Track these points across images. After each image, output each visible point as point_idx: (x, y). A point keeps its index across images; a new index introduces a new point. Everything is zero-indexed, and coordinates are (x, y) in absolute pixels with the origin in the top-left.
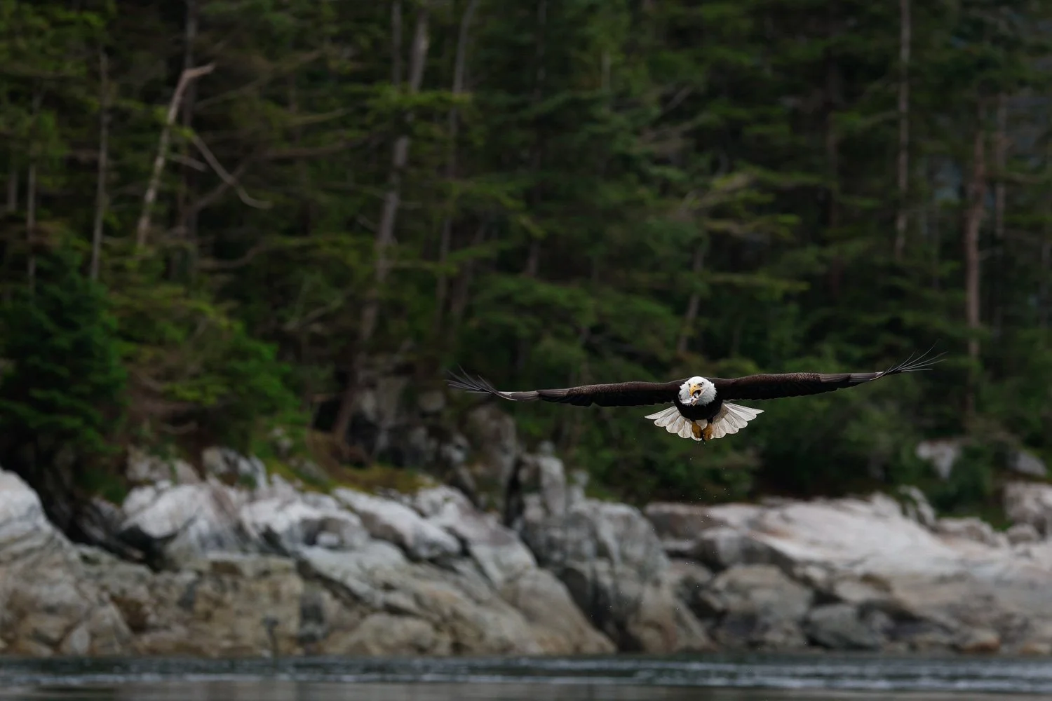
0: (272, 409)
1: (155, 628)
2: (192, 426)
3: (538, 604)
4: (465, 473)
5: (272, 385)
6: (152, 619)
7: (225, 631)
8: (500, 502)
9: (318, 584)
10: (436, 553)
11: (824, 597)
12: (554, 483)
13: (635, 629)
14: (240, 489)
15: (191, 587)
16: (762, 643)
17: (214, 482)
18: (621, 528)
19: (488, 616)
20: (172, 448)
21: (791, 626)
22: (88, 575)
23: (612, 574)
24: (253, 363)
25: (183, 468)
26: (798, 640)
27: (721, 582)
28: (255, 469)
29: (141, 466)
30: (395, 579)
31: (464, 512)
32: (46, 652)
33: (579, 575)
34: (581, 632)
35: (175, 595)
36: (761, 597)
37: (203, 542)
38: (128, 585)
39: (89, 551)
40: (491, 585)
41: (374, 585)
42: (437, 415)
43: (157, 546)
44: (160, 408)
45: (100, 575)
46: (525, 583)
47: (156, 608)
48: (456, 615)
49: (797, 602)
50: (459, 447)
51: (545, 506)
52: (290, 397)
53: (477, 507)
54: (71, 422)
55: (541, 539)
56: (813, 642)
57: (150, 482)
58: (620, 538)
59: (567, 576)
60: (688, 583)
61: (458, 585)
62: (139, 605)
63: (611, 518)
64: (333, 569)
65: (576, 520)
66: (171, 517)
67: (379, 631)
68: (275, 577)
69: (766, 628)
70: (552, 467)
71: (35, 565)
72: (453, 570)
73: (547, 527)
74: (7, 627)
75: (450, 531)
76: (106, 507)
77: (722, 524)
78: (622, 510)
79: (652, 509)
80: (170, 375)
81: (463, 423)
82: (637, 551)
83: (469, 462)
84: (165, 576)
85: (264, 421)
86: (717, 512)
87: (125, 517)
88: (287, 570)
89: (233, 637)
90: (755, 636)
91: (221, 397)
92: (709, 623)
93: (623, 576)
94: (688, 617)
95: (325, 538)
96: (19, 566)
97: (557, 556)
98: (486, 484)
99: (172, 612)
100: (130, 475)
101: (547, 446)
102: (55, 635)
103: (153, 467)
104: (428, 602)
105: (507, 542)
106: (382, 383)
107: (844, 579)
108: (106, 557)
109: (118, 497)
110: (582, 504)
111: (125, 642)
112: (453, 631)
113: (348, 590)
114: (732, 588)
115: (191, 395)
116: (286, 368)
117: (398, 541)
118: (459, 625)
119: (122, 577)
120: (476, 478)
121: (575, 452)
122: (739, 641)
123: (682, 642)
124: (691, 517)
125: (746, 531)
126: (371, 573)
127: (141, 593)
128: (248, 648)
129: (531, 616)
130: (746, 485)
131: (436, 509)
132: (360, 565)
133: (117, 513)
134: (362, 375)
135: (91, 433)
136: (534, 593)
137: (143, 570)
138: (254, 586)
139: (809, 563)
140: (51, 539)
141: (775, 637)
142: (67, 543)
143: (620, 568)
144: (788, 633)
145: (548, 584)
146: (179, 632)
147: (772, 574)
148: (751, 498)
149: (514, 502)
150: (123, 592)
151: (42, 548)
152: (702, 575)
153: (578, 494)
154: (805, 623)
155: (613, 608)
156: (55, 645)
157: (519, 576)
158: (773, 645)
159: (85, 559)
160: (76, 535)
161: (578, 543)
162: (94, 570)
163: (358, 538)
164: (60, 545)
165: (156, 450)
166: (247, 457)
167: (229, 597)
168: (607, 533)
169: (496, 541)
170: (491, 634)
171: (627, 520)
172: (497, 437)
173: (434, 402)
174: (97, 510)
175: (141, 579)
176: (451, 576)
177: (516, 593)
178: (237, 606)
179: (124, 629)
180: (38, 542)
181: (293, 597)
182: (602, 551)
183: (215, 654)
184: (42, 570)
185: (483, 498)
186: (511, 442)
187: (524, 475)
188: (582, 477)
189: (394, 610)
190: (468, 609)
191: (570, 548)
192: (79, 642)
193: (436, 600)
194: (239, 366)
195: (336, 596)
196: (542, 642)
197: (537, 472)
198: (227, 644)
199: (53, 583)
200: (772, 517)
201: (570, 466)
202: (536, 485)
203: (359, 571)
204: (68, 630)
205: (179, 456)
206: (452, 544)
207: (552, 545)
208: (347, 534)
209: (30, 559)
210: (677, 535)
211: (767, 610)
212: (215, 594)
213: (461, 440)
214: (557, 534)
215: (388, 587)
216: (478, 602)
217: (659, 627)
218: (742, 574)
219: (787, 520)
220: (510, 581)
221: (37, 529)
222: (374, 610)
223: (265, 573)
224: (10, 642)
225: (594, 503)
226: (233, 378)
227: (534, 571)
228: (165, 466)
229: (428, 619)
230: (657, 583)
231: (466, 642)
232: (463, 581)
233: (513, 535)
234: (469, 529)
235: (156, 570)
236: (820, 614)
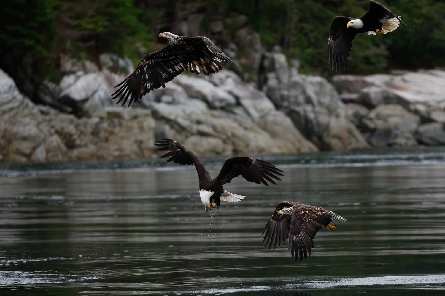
0: (133, 33)
1: (79, 146)
2: (92, 43)
3: (277, 129)
4: (236, 62)
5: (133, 20)
6: (78, 142)
7: (116, 147)
8: (255, 77)
9: (163, 122)
10: (224, 104)
11: (426, 120)
12: (282, 67)
13: (327, 139)
14: (120, 75)
15: (97, 125)
16: (395, 144)
17: (106, 71)
18: (317, 88)
19: (251, 135)
20: (83, 55)
21: (409, 135)
22: (44, 121)
23: (314, 112)
24: (121, 9)
25: (89, 65)
26: (412, 142)
27: (372, 114)
28: (127, 64)
29: (67, 65)
30: (202, 118)
31: (237, 83)
32: (24, 160)
33: (297, 113)
34: (300, 142)
35: (89, 130)
36: (393, 121)
37: (103, 102)
38: (64, 125)
39: (44, 108)
40: (253, 120)
41: (192, 121)
42: (220, 33)
43: (79, 105)
44: (75, 33)
45: (50, 120)
46: (270, 118)
47: (79, 136)
48: (234, 135)
49: (412, 122)
50: (232, 50)
51: (278, 78)
52: (142, 26)
53: (244, 80)
54: (29, 42)
55: (277, 95)
56: (420, 142)
57: (72, 72)
58: (317, 94)
59: (292, 114)
60: (356, 115)
61: (235, 120)
62: (71, 135)
63: (312, 83)
64: (170, 114)
65: (294, 85)
66: (85, 90)
67: (195, 145)
68: (141, 119)
69: (396, 136)
70: (280, 58)
71: (15, 115)
72: (233, 113)
73: (280, 89)
74: (3, 148)
75: (230, 93)
76: (51, 86)
77: (372, 84)
78: (317, 79)
79: (336, 78)
80: (78, 17)
81: (233, 37)
82: (326, 100)
83: (238, 57)
84: (83, 120)
85: (130, 39)
86: (369, 79)
87: (61, 91)
88: (146, 115)
89: (120, 150)
90: (391, 141)
91: (105, 27)
92: (367, 135)
93: (320, 113)
94: (356, 132)
95: (165, 98)
96: (6, 117)
97: (286, 104)
98: (248, 68)
99: (88, 138)
100: (62, 69)
101: (277, 48)
102: (28, 152)
103: (74, 65)
104: (219, 129)
105: (259, 97)
106: (191, 17)
107: (435, 110)
108: (53, 111)
109: (57, 80)
110: (297, 77)
111: (64, 154)
112: (233, 143)
113: (179, 124)
114: (379, 117)
115: (90, 26)
116: (139, 11)
117: (204, 99)
118: (236, 140)
119: (62, 121)
120: (242, 65)
121: (292, 50)
122: (383, 144)
123: (354, 145)
124: (356, 81)
125: (385, 88)
126: (190, 115)
127: (71, 129)
128: (128, 155)
129: (273, 135)
130: (384, 64)
131: (222, 82)
132: (184, 111)
133: (57, 89)
134: (180, 14)
135: (39, 48)
136: (275, 123)
137: (72, 117)
138: (130, 124)
139: (418, 102)
140: (22, 103)
141: (401, 141)
142: (31, 104)
143: (318, 109)
144: (408, 138)
145: (281, 118)
146: (92, 148)
147: (398, 109)
148: (386, 71)
149: (262, 77)
150: (63, 128)
151: (18, 107)
152: (363, 111)
153: (295, 72)
154: (416, 133)
155: (316, 129)
156: (28, 156)
157: (266, 114)
158: (401, 145)
159: (42, 112)
160: (37, 100)
161: (296, 97)
162: (47, 118)
163: (182, 97)
164: (27, 106)
165: (75, 56)
166: (123, 58)
167: (117, 130)
168: (311, 91)
169: (254, 97)
170: (253, 144)
171: (320, 84)
172: (251, 44)
173: (218, 27)
174: (46, 87)
175: (71, 122)
176: (232, 116)
177: (266, 123)
178: (121, 134)
179: (64, 147)
180: (16, 104)
181: (150, 129)
182: (309, 101)
183: (110, 159)
184: (19, 118)
185: (246, 76)
186: (258, 46)
187: (266, 63)
188: (296, 63)
189: (202, 134)
190: (240, 132)
191: (292, 100)
192: (40, 155)
193: (223, 128)
194: (115, 11)
195: (172, 127)
196: (279, 147)
197: (273, 62)
198: (117, 153)
199: (25, 125)
200: (397, 80)
201: (290, 58)
202: (273, 68)
203: (183, 115)
204: (34, 148)
205: (87, 59)
206: (232, 100)
207: (283, 98)
208: (176, 96)
209: (13, 113)
210: (350, 91)
211: (396, 128)
212: (109, 129)
213: (233, 46)
214: (285, 93)
215: (199, 122)
216: (246, 128)
217: (339, 138)
218: (383, 110)
219: (405, 81)
220: (262, 117)
221: (14, 98)
222: (192, 134)
223: (135, 117)
224: (5, 156)
225: (303, 76)
226: (111, 17)
227: (274, 112)
228: (80, 64)
229: (220, 138)
230: (338, 116)
231: (240, 148)
232: (239, 118)
233: (262, 94)
234: (240, 91)
235: (79, 117)
236: (424, 128)
